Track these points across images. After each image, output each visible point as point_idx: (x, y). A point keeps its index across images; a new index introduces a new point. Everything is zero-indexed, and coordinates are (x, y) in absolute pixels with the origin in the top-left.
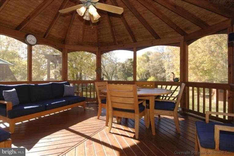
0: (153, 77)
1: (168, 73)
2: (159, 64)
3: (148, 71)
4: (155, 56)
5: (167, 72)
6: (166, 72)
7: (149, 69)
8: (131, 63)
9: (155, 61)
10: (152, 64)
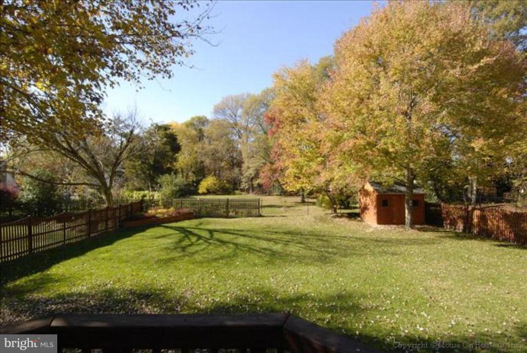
0: (211, 178)
1: (249, 168)
2: (226, 146)
3: (202, 162)
4: (218, 127)
5: (245, 166)
6: (243, 165)
7: (203, 159)
8: (166, 137)
9: (217, 140)
10: (212, 147)
